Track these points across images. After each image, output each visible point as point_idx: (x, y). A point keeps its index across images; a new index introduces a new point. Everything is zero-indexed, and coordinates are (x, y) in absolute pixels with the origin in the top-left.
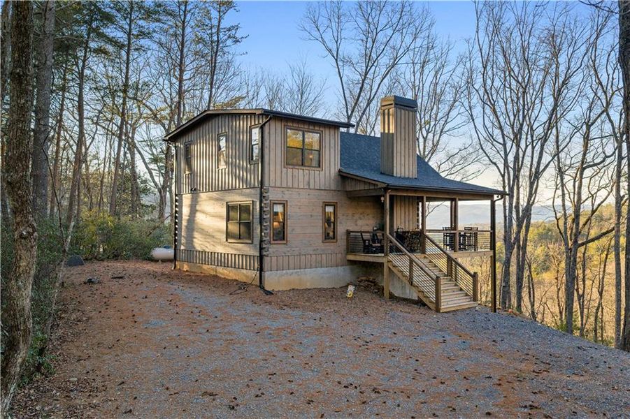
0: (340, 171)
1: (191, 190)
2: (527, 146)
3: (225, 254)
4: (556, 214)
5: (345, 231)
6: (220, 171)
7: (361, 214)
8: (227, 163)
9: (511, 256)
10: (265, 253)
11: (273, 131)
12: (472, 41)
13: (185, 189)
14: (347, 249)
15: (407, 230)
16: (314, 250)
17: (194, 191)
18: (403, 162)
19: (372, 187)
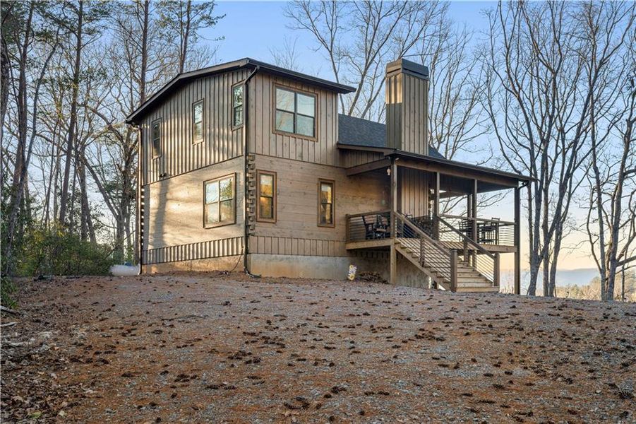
0: (338, 144)
1: (161, 176)
2: (557, 155)
3: (201, 243)
4: (590, 238)
5: (344, 216)
6: (196, 146)
7: (363, 198)
8: (204, 136)
9: (538, 270)
10: (250, 232)
11: (259, 88)
12: (493, 13)
13: (153, 177)
14: (347, 236)
15: (417, 216)
16: (308, 234)
17: (164, 177)
18: (412, 139)
19: (376, 159)
